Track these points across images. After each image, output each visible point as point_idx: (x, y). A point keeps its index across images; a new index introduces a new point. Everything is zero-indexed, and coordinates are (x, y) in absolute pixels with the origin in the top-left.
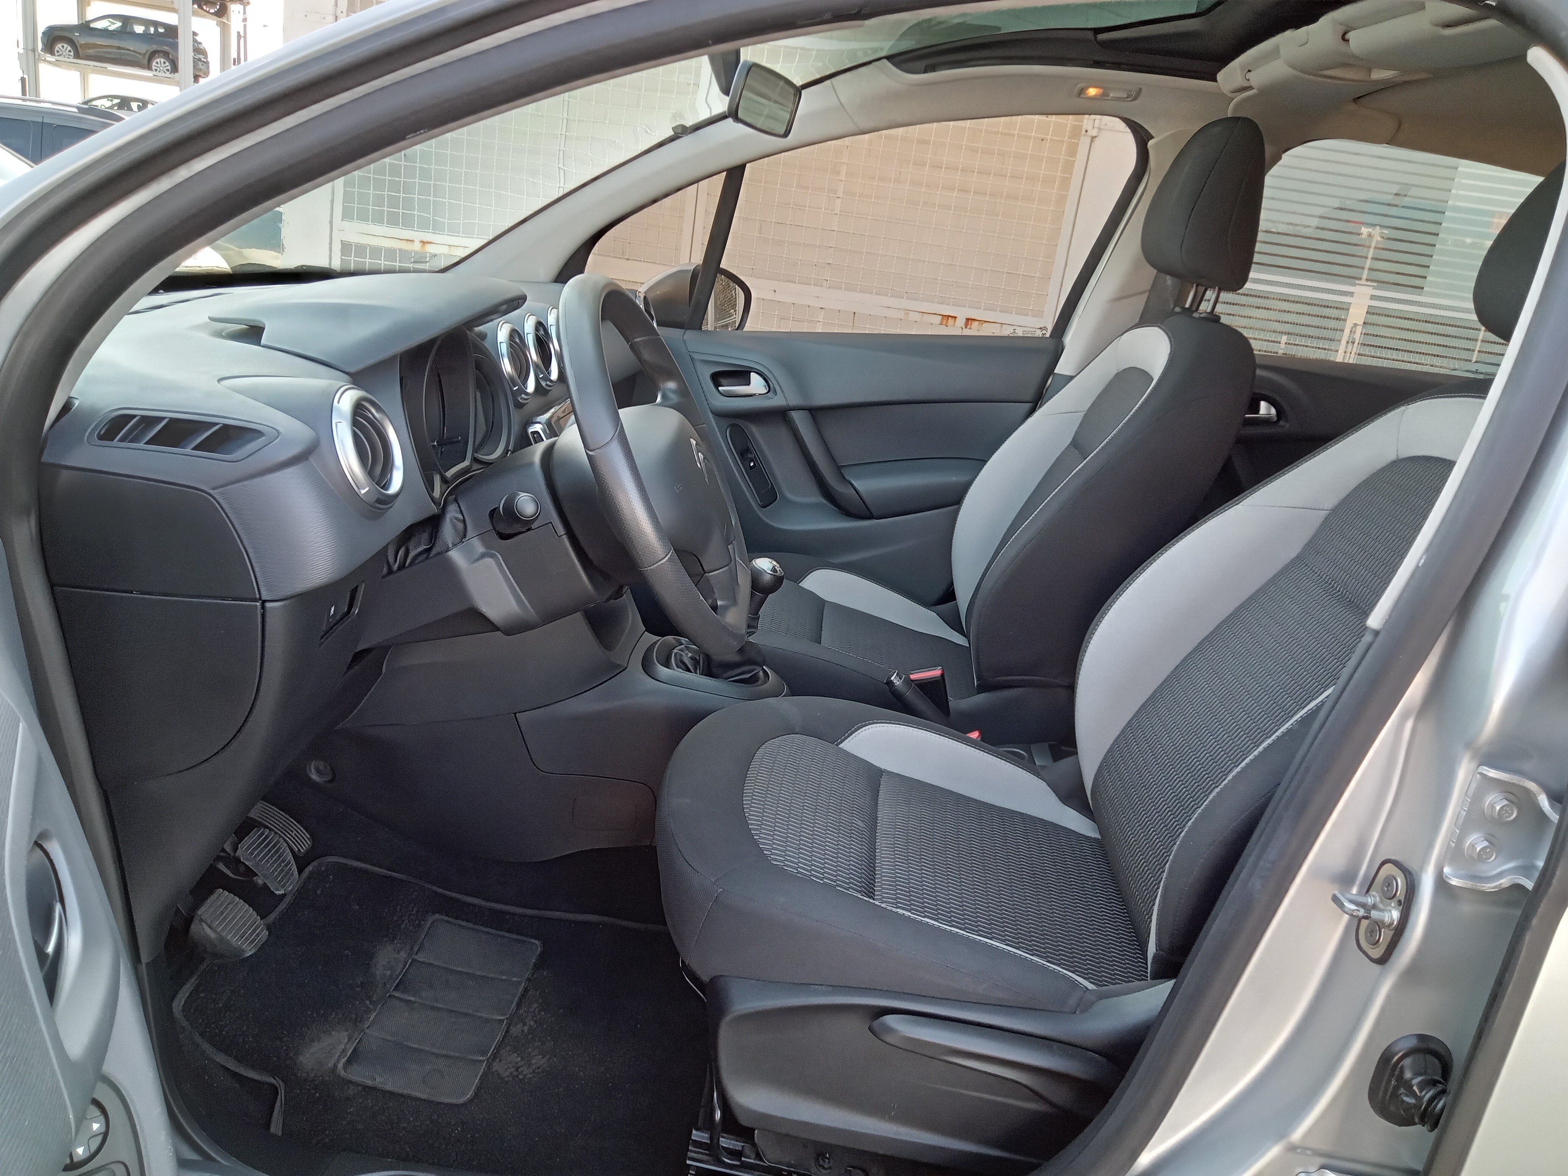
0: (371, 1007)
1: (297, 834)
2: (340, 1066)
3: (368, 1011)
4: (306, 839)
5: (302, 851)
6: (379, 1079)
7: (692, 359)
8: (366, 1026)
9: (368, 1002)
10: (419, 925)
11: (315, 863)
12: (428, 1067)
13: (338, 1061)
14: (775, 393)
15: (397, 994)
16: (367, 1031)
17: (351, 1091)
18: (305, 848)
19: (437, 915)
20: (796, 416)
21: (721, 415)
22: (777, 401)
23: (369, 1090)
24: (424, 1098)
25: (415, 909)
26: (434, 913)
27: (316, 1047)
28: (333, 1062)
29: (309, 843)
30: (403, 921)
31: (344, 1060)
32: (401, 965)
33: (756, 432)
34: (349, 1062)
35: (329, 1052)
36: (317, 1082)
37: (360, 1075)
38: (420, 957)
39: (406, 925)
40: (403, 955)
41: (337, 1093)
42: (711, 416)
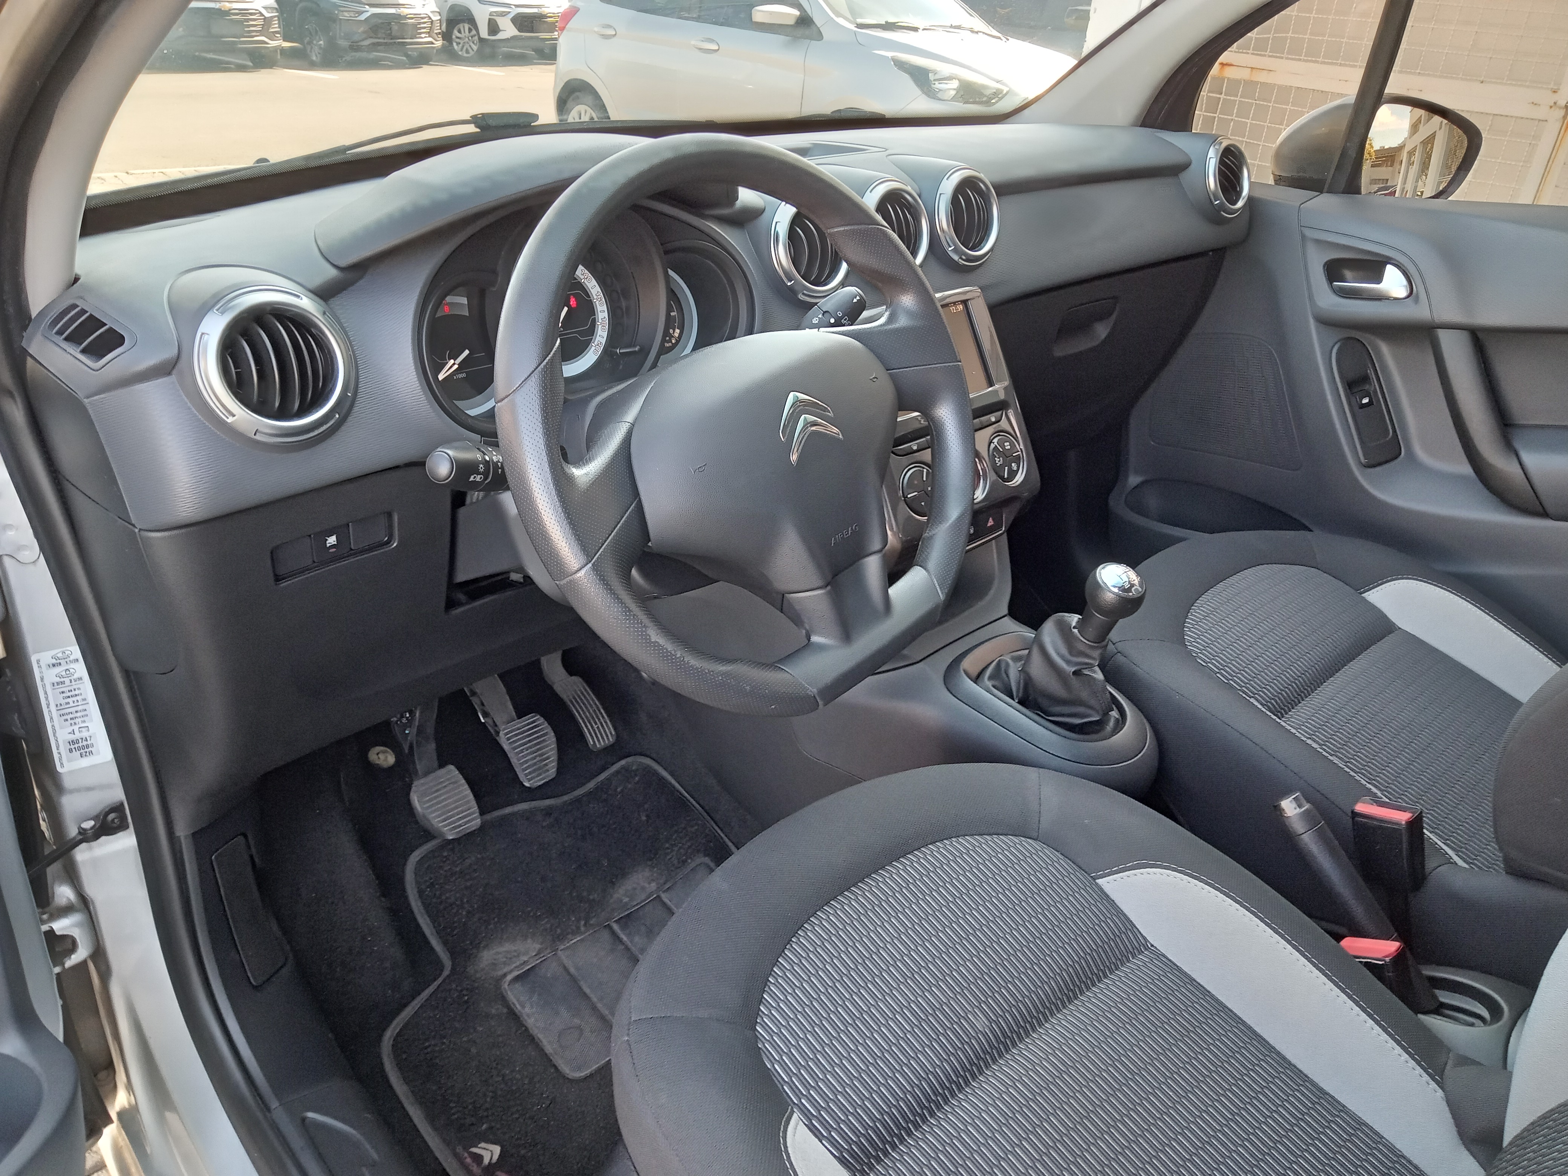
0: (583, 929)
1: (600, 727)
2: (509, 978)
3: (577, 932)
4: (609, 735)
5: (598, 746)
6: (527, 1010)
7: (1303, 237)
8: (563, 947)
9: (583, 923)
10: (684, 862)
11: (630, 759)
12: (577, 1021)
13: (511, 971)
14: (1417, 300)
15: (616, 927)
16: (559, 952)
17: (496, 1009)
18: (602, 744)
19: (707, 858)
20: (1444, 336)
21: (1327, 322)
22: (1420, 312)
23: (514, 1016)
24: (547, 1052)
25: (689, 844)
26: (705, 856)
27: (507, 947)
28: (505, 970)
29: (611, 740)
30: (672, 851)
31: (516, 973)
32: (643, 897)
33: (1386, 351)
34: (517, 978)
35: (510, 958)
36: (476, 984)
37: (516, 996)
38: (665, 897)
39: (673, 856)
40: (654, 885)
41: (482, 1005)
42: (1312, 322)
